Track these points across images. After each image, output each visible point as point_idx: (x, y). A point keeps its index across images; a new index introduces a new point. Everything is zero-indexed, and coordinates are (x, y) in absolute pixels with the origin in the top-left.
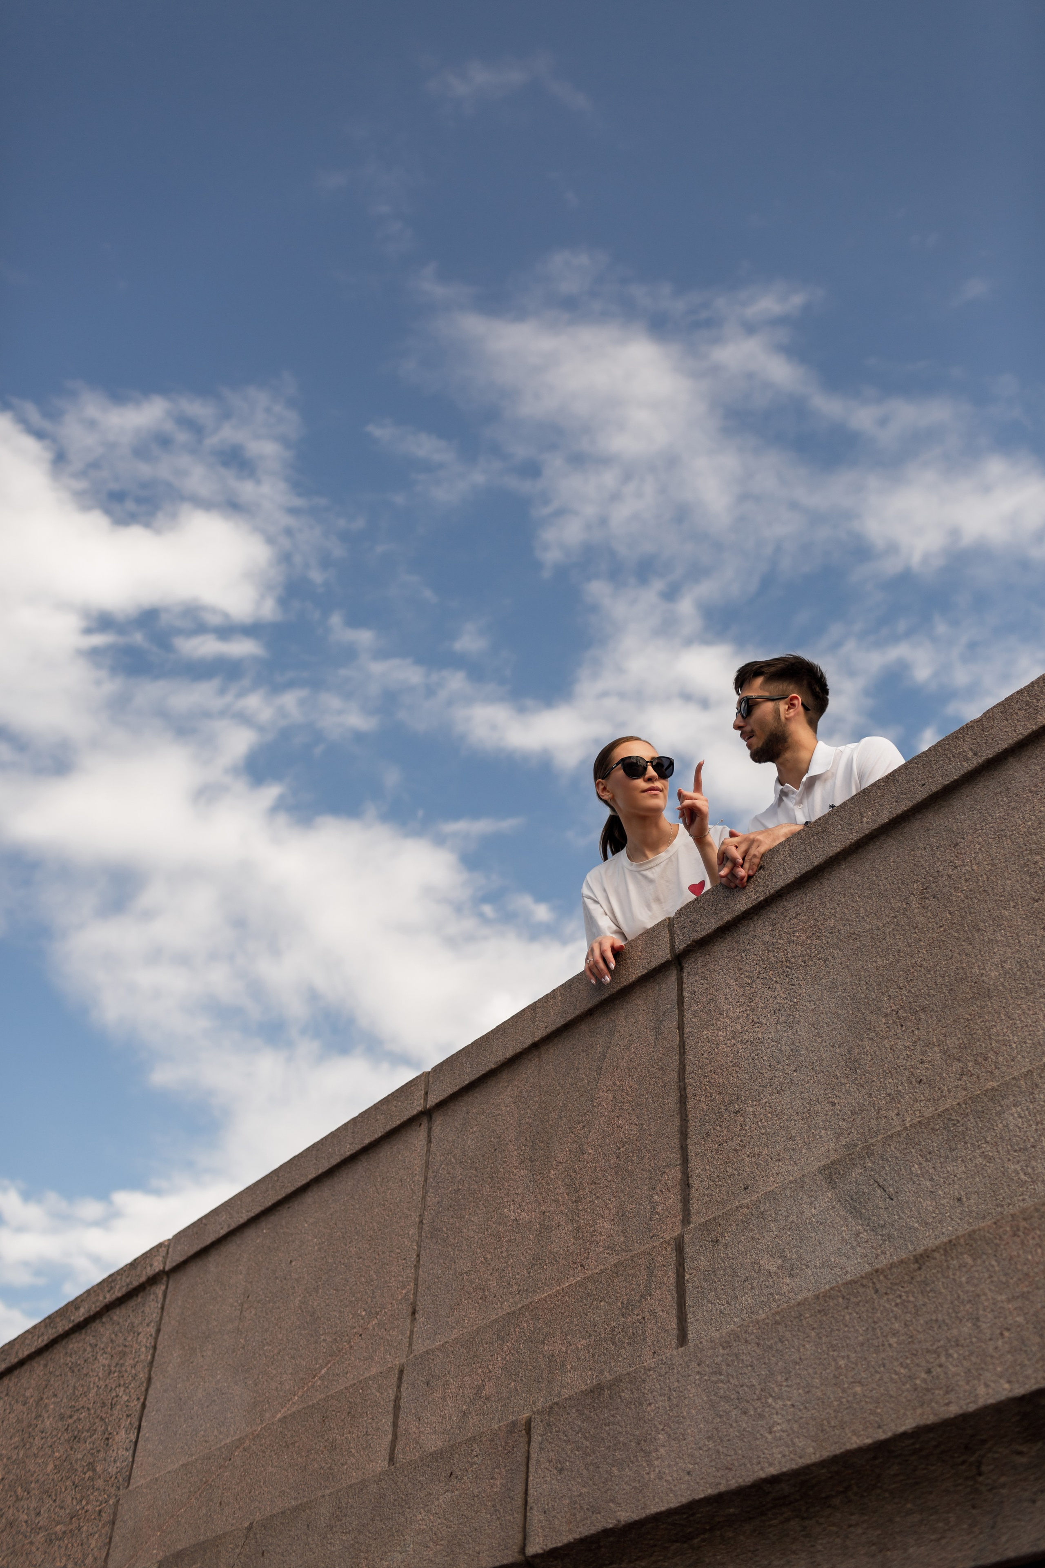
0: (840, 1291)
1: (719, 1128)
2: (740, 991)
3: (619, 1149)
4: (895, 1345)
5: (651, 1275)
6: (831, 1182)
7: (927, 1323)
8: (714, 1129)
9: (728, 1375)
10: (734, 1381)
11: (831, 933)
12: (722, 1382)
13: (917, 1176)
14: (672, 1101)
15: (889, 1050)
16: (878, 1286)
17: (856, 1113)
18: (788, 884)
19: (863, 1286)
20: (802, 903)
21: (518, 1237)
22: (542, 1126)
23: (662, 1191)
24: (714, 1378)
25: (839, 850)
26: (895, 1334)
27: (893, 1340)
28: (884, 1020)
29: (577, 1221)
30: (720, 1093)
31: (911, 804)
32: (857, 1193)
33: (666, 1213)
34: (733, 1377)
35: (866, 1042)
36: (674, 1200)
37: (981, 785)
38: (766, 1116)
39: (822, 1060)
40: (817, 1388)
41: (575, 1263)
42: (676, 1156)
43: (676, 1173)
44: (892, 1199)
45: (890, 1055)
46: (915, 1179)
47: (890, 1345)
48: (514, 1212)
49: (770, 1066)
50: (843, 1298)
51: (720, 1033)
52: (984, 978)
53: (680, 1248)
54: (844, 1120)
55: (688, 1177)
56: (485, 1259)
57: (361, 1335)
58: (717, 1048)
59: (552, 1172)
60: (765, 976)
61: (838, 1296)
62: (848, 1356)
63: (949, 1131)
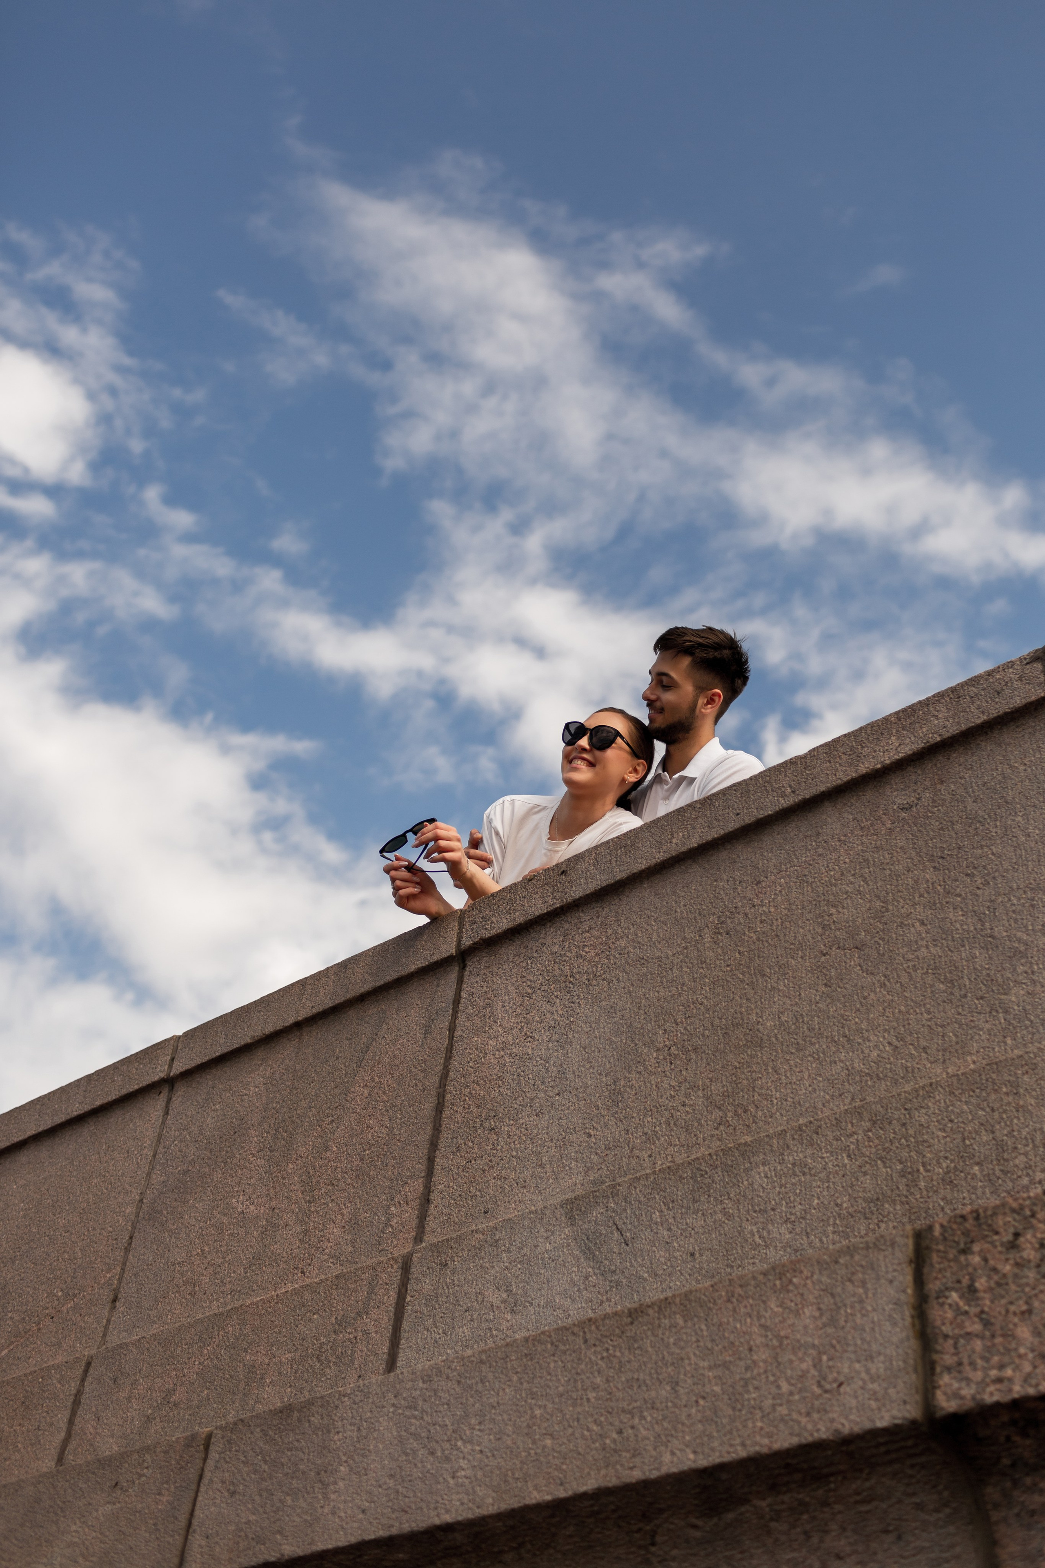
0: (550, 1336)
1: (470, 1144)
2: (519, 1000)
3: (365, 1151)
4: (593, 1400)
5: (372, 1292)
6: (571, 1217)
7: (628, 1381)
8: (465, 1144)
9: (423, 1411)
10: (427, 1418)
11: (620, 954)
12: (415, 1417)
13: (656, 1223)
14: (428, 1108)
15: (654, 1087)
16: (588, 1336)
17: (610, 1148)
18: (587, 895)
19: (574, 1334)
20: (598, 917)
21: (242, 1232)
22: (289, 1114)
23: (400, 1203)
24: (407, 1413)
25: (643, 867)
26: (595, 1388)
27: (592, 1395)
28: (655, 1055)
29: (306, 1223)
30: (479, 1107)
31: (722, 832)
32: (594, 1233)
33: (400, 1227)
34: (427, 1413)
35: (633, 1075)
36: (410, 1214)
37: (793, 825)
38: (520, 1137)
39: (586, 1086)
40: (508, 1436)
41: (297, 1268)
42: (421, 1167)
43: (418, 1185)
44: (627, 1245)
45: (655, 1093)
46: (654, 1226)
47: (588, 1400)
48: (242, 1204)
49: (534, 1085)
50: (552, 1344)
51: (491, 1042)
52: (760, 1027)
53: (406, 1267)
54: (597, 1154)
55: (430, 1192)
56: (202, 1251)
57: (52, 1318)
58: (484, 1057)
59: (291, 1166)
60: (546, 988)
61: (547, 1341)
62: (545, 1406)
63: (696, 1181)
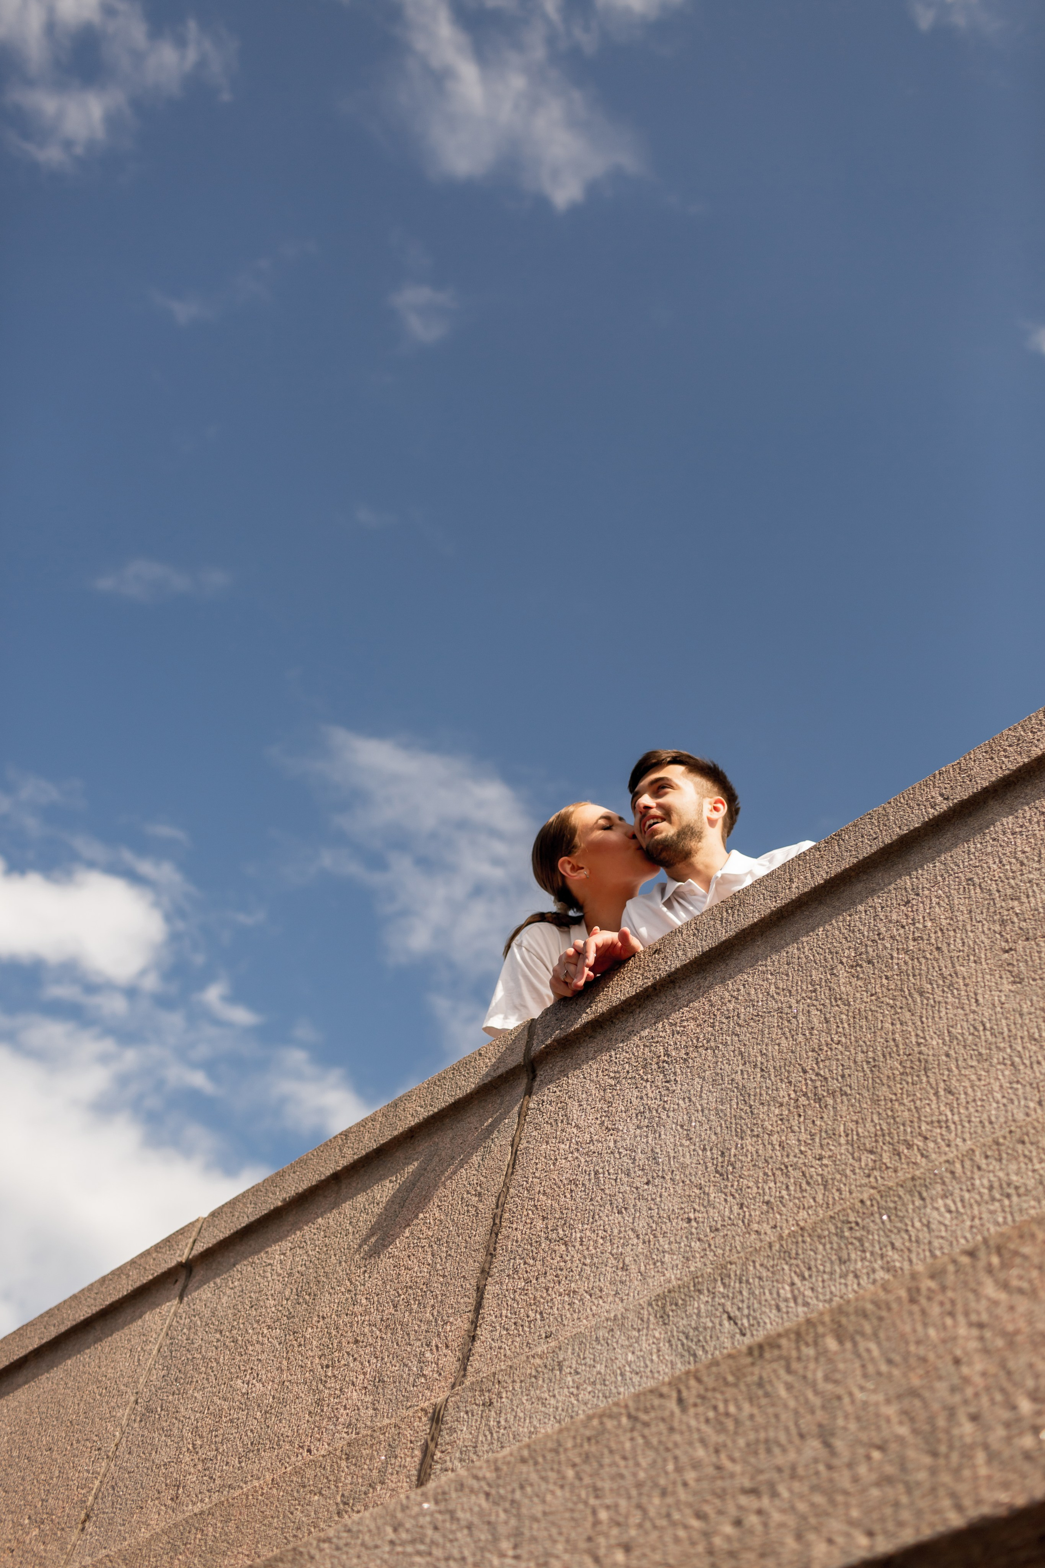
0: (626, 1406)
1: (531, 1262)
2: (600, 1094)
3: (400, 1296)
4: (692, 1483)
6: (664, 1318)
8: (525, 1263)
11: (727, 1018)
13: (786, 1300)
14: (481, 1233)
15: (777, 1147)
16: (685, 1394)
17: (717, 1230)
18: (685, 965)
19: (661, 1396)
20: (699, 989)
23: (437, 1347)
25: (756, 920)
26: (696, 1465)
27: (690, 1476)
28: (777, 1111)
29: (320, 1392)
30: (544, 1218)
31: (855, 861)
32: (696, 1329)
33: (436, 1375)
35: (748, 1141)
36: (450, 1361)
37: (949, 835)
38: (596, 1242)
39: (684, 1166)
41: (302, 1447)
42: (468, 1301)
43: (462, 1323)
44: (744, 1335)
45: (778, 1154)
46: (783, 1305)
47: (685, 1484)
49: (616, 1180)
50: (629, 1416)
51: (563, 1146)
52: (923, 1048)
53: (438, 1418)
54: (699, 1240)
55: (477, 1326)
58: (554, 1164)
59: (310, 1330)
60: (634, 1075)
61: (621, 1414)
62: (616, 1506)
63: (842, 1237)
